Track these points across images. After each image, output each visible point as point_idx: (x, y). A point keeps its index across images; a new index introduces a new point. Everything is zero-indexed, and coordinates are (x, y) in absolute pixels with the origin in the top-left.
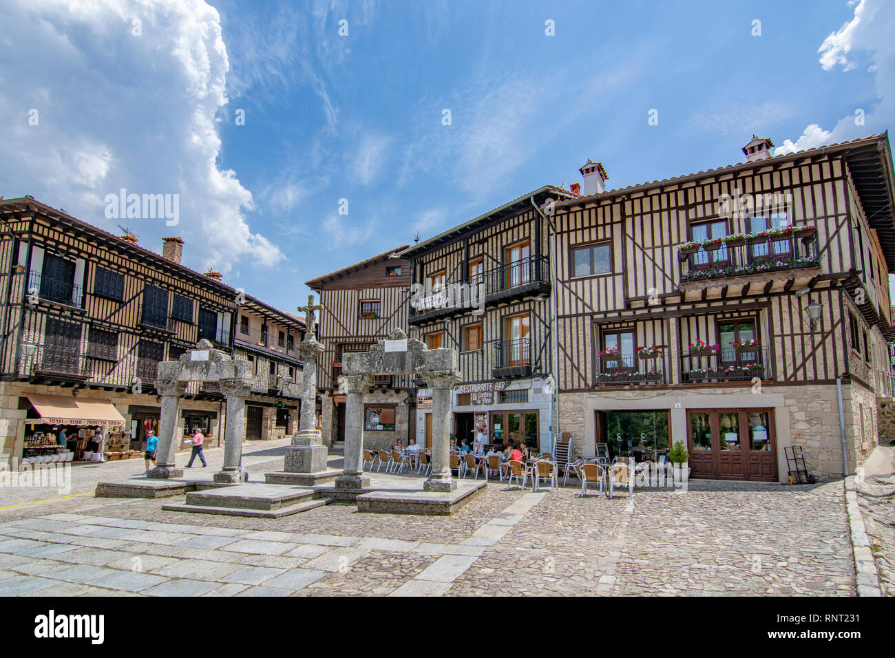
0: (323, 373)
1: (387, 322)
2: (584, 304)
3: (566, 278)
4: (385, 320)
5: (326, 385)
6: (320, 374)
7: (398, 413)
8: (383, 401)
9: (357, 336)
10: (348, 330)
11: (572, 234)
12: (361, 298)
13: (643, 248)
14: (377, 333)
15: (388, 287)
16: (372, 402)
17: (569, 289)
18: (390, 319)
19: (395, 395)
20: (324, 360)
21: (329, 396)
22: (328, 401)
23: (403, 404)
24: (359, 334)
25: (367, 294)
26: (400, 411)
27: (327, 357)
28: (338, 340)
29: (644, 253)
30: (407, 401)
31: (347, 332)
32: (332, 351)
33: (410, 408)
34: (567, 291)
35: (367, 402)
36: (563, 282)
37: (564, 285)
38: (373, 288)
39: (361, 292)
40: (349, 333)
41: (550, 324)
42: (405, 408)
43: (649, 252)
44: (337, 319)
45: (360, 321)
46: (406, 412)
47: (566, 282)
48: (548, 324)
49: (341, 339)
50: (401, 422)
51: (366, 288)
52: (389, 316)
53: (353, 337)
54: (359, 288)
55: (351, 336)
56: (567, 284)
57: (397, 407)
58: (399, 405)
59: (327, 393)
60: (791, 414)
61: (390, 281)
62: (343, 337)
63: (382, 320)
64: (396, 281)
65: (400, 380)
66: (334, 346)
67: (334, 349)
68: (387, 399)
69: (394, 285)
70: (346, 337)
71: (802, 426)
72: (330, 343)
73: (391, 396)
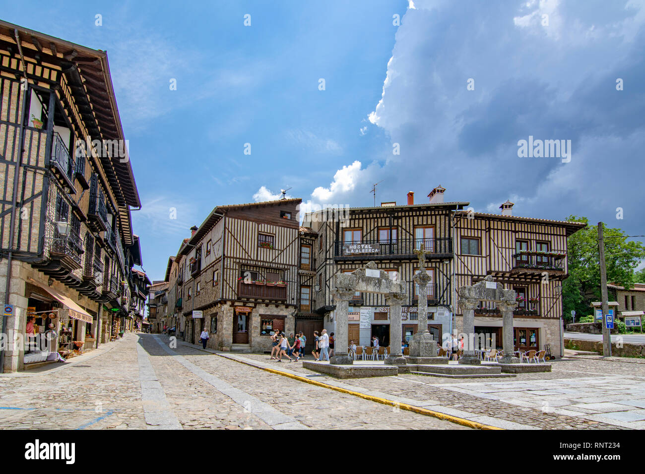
0: (228, 287)
1: (281, 254)
2: (468, 269)
3: (459, 254)
4: (280, 252)
5: (230, 296)
6: (225, 287)
7: (287, 323)
8: (275, 313)
9: (257, 260)
10: (250, 254)
11: (462, 230)
12: (260, 230)
13: (497, 247)
14: (273, 260)
15: (282, 226)
16: (267, 313)
17: (461, 260)
18: (283, 251)
19: (285, 309)
20: (228, 276)
21: (230, 306)
22: (229, 310)
23: (291, 316)
24: (259, 259)
25: (266, 228)
26: (289, 321)
27: (231, 274)
28: (241, 261)
29: (498, 250)
30: (294, 315)
31: (248, 256)
32: (236, 269)
33: (296, 320)
34: (459, 261)
35: (263, 313)
36: (457, 255)
37: (458, 257)
38: (271, 224)
39: (260, 226)
40: (251, 257)
41: (450, 277)
42: (292, 319)
43: (500, 249)
44: (240, 244)
45: (259, 248)
46: (293, 322)
47: (459, 256)
48: (449, 277)
49: (244, 261)
50: (289, 330)
51: (265, 223)
52: (282, 249)
53: (254, 260)
54: (259, 222)
55: (251, 260)
56: (460, 257)
57: (286, 319)
58: (288, 317)
59: (229, 303)
60: (546, 330)
61: (284, 222)
62: (245, 259)
63: (277, 251)
64: (288, 223)
65: (291, 298)
66: (237, 266)
67: (237, 268)
68: (279, 312)
69: (286, 226)
70: (248, 260)
71: (549, 336)
72: (234, 262)
73: (282, 310)
